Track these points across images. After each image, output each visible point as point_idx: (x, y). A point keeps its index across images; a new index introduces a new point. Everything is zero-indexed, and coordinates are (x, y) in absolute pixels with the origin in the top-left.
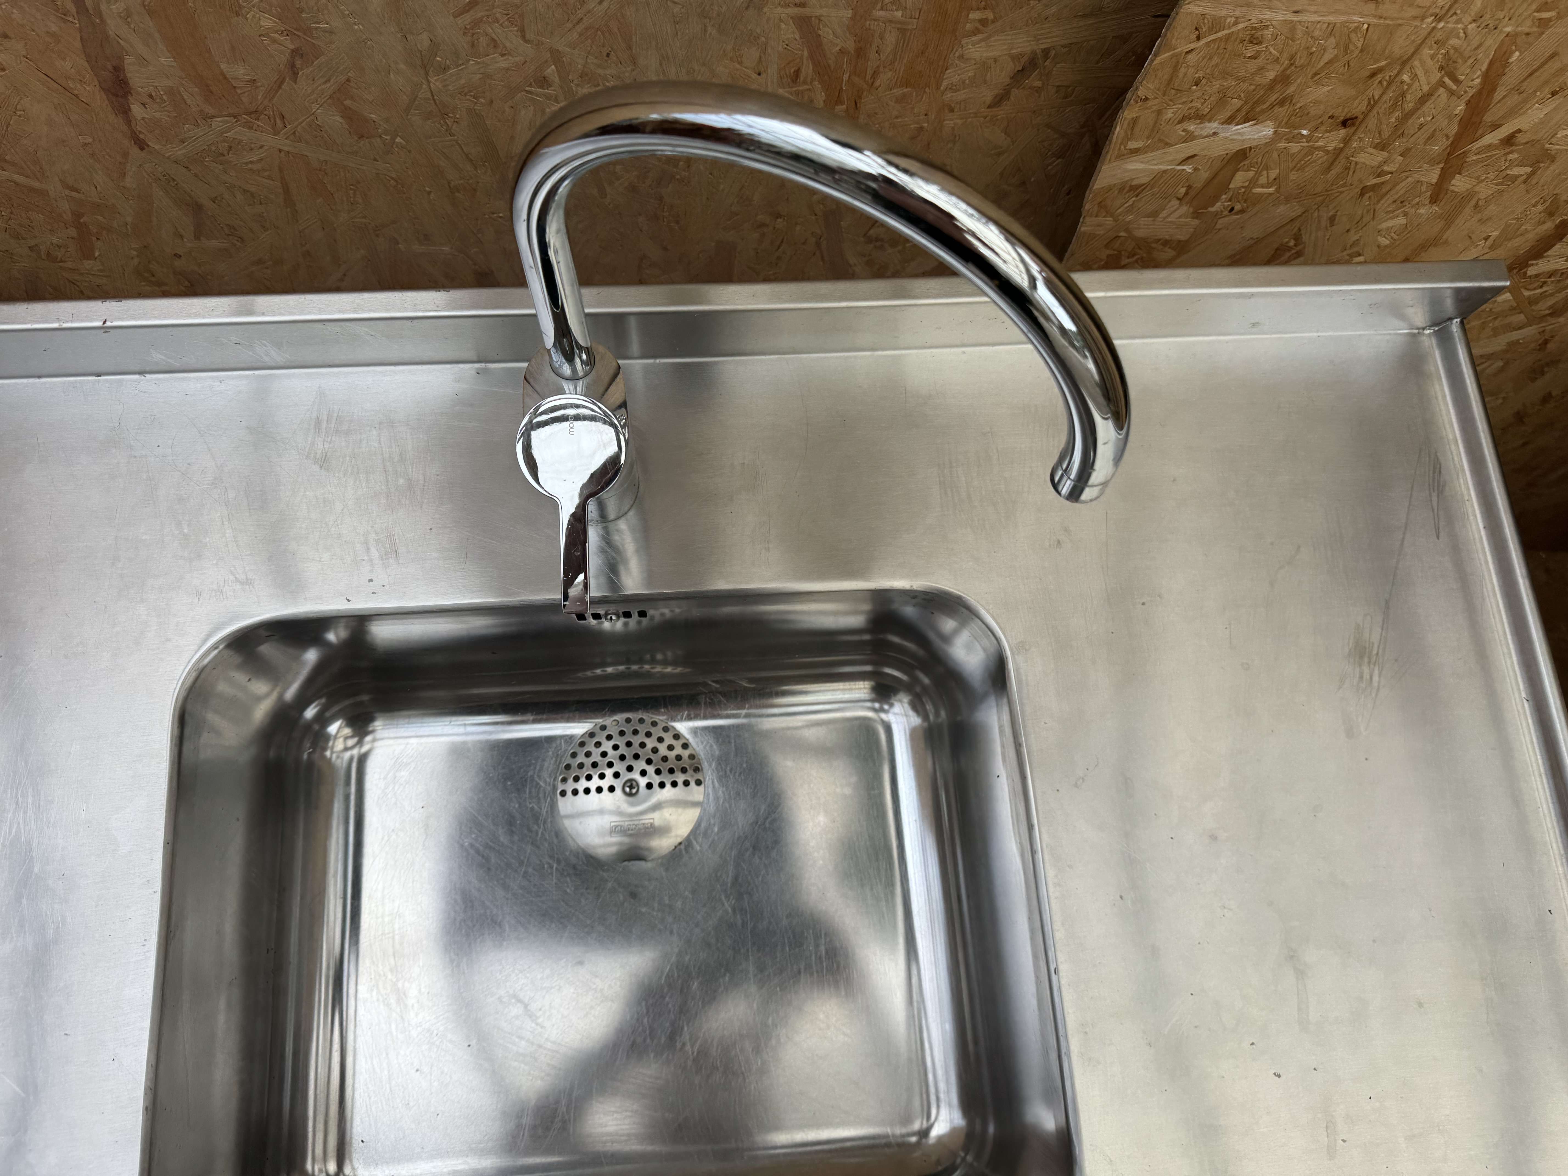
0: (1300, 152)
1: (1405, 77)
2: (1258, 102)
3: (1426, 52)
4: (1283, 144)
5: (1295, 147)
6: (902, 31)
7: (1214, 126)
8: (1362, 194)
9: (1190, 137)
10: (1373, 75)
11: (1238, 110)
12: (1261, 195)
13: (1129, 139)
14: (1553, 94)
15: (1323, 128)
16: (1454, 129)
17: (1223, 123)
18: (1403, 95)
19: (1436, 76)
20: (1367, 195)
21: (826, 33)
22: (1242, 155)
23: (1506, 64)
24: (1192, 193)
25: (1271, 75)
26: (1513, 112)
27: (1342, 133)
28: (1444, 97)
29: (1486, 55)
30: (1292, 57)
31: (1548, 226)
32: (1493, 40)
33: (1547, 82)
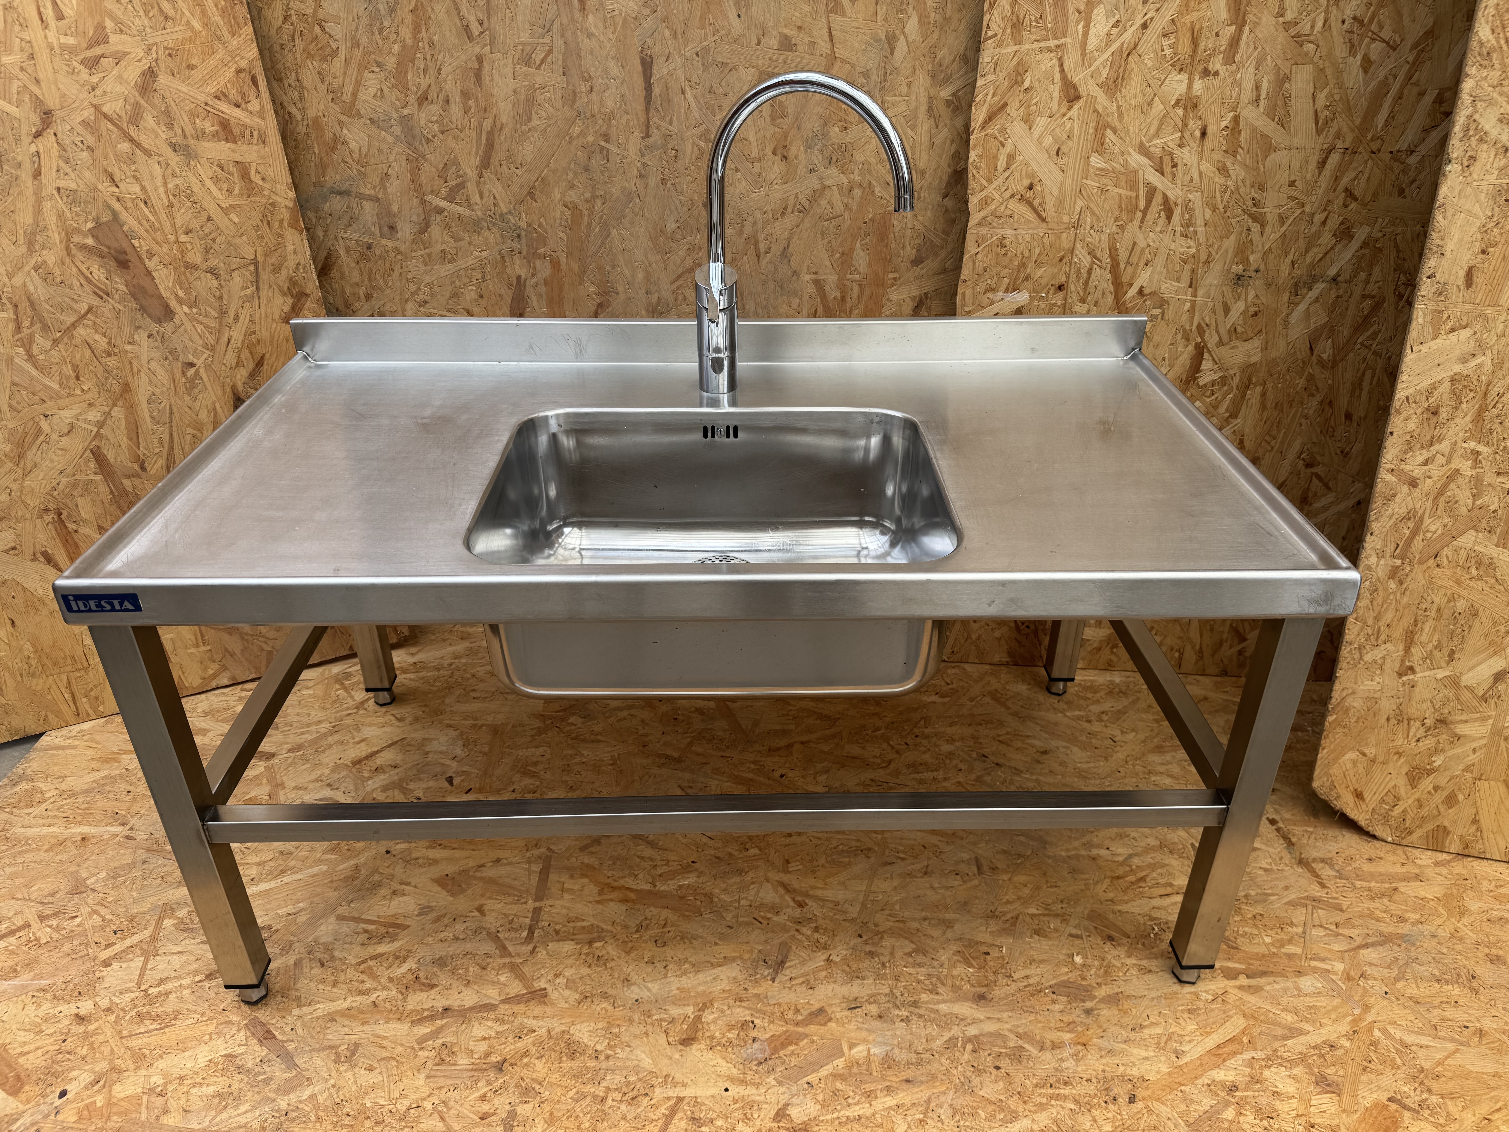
1: (1076, 260)
2: (1016, 279)
3: (1078, 245)
5: (1042, 305)
6: (860, 285)
7: (1001, 294)
9: (992, 302)
10: (1061, 260)
11: (1010, 284)
14: (1146, 265)
15: (1052, 292)
16: (1112, 289)
17: (1004, 293)
18: (1079, 269)
19: (1089, 258)
21: (827, 288)
23: (1116, 250)
25: (1016, 263)
26: (1133, 277)
27: (1061, 295)
28: (1098, 270)
29: (1105, 245)
30: (1022, 253)
31: (1191, 348)
32: (1104, 237)
33: (1139, 258)
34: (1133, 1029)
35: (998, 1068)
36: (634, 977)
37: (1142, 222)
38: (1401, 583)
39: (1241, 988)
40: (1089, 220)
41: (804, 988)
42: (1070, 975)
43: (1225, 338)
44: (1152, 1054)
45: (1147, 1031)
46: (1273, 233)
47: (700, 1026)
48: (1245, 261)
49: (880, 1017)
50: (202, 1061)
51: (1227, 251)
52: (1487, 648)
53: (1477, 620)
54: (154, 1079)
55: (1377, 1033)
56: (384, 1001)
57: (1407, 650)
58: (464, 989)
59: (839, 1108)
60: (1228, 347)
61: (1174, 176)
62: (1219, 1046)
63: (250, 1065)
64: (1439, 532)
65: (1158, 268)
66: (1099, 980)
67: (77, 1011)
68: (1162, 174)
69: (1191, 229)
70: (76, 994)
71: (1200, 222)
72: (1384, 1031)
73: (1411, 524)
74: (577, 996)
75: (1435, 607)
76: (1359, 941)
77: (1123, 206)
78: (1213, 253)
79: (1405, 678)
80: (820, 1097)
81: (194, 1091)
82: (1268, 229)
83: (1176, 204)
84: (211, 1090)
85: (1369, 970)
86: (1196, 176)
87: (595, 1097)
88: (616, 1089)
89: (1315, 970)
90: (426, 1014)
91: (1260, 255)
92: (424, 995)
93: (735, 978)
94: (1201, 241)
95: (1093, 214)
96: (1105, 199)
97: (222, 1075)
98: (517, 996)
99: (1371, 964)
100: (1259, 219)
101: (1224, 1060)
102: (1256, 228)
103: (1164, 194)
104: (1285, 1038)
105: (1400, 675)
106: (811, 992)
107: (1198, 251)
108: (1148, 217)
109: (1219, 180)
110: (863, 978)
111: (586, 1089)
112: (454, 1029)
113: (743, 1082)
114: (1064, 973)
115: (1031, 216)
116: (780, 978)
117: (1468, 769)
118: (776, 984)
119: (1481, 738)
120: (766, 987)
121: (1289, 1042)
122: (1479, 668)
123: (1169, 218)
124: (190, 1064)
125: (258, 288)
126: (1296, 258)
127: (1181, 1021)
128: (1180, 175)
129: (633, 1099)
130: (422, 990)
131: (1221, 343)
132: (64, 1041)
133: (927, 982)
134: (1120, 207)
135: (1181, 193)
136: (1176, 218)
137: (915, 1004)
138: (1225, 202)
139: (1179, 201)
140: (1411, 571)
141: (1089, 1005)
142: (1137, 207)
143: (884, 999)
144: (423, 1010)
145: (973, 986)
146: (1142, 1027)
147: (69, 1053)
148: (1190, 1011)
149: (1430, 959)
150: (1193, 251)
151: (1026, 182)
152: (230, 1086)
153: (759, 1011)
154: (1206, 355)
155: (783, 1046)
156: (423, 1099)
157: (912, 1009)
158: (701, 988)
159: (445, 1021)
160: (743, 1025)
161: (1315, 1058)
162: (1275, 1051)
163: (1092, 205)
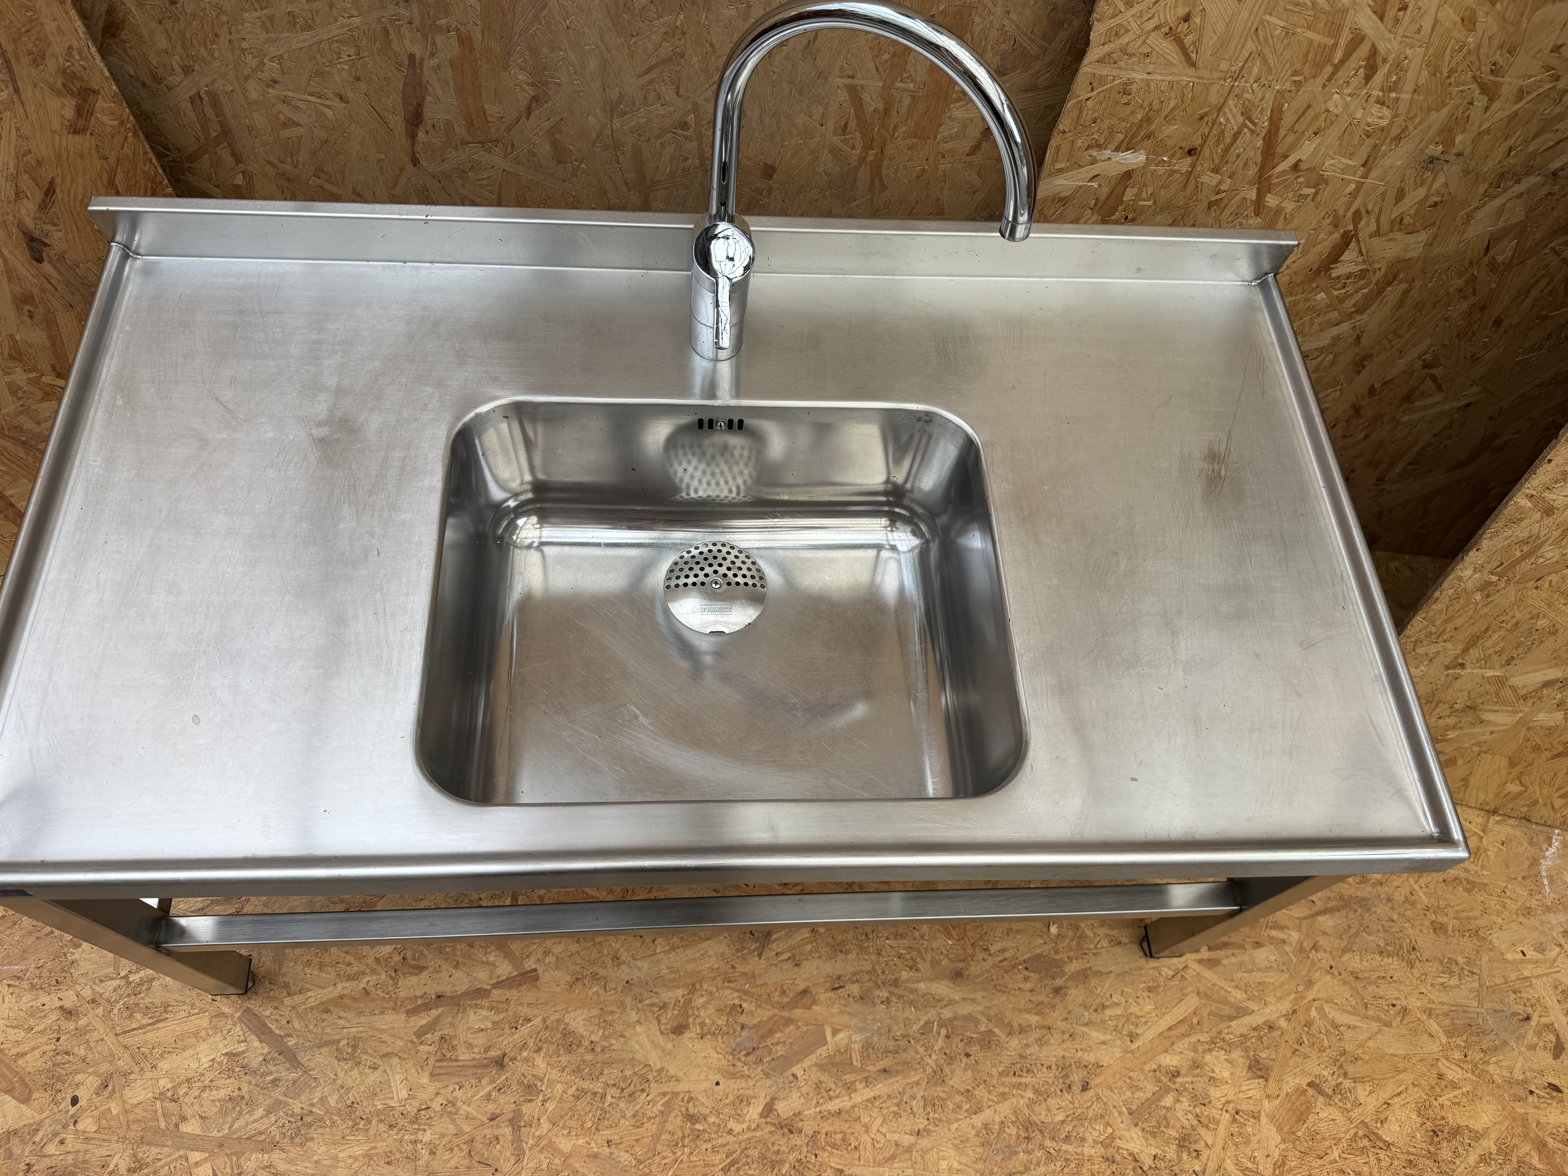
0: (1165, 173)
1: (1222, 120)
2: (1133, 136)
3: (1231, 102)
4: (1153, 168)
5: (1161, 170)
6: (913, 97)
7: (1108, 153)
8: (1209, 208)
9: (1094, 161)
10: (1202, 118)
11: (1122, 141)
12: (1144, 206)
13: (1056, 162)
14: (1315, 134)
15: (1176, 156)
16: (1259, 159)
17: (1113, 151)
18: (1223, 132)
19: (1240, 119)
20: (1213, 209)
21: (866, 97)
22: (1128, 175)
23: (1281, 112)
24: (1100, 205)
25: (1139, 117)
26: (1294, 146)
27: (1189, 160)
28: (1248, 135)
29: (1268, 105)
30: (1150, 105)
31: (1336, 236)
32: (1270, 95)
33: (1309, 125)
34: (1096, 1010)
35: (968, 1055)
36: (624, 955)
37: (1329, 80)
38: (1488, 596)
39: (1200, 962)
40: (1256, 69)
41: (789, 965)
42: (1045, 947)
43: (1385, 228)
44: (1109, 1037)
45: (1108, 1012)
46: (1500, 110)
47: (690, 1012)
48: (1448, 143)
49: (862, 998)
50: (205, 1061)
51: (1430, 127)
52: (1550, 661)
53: (1553, 638)
54: (162, 1082)
55: (1314, 1013)
56: (375, 986)
57: (1465, 650)
58: (454, 971)
59: (821, 1101)
60: (1385, 238)
61: (1397, 21)
62: (1170, 1029)
63: (254, 1064)
64: (1555, 559)
65: (1329, 140)
66: (1071, 954)
67: (61, 1003)
68: (1381, 19)
69: (1393, 95)
70: (54, 982)
71: (1409, 86)
72: (1320, 1010)
73: (1526, 549)
74: (568, 978)
75: (1514, 621)
76: (1319, 905)
77: (1311, 56)
78: (1411, 127)
79: (1451, 671)
80: (804, 1091)
81: (205, 1095)
82: (1496, 105)
83: (1385, 61)
84: (222, 1094)
85: (1321, 941)
86: (1427, 23)
87: (595, 1094)
88: (614, 1085)
89: (1272, 940)
90: (419, 1002)
91: (1472, 135)
92: (414, 979)
93: (722, 954)
94: (1400, 111)
95: (1265, 62)
96: (1289, 44)
97: (230, 1077)
98: (508, 979)
99: (1325, 933)
100: (1490, 92)
101: (1173, 1044)
102: (1481, 101)
103: (1373, 45)
104: (1231, 1018)
105: (1447, 668)
106: (796, 969)
107: (1392, 123)
108: (1340, 74)
109: (1459, 34)
110: (847, 953)
111: (586, 1085)
112: (449, 1020)
113: (733, 1076)
114: (1040, 946)
115: (1175, 56)
116: (768, 953)
117: (1478, 744)
118: (763, 961)
119: (1504, 725)
120: (754, 964)
121: (1234, 1024)
122: (1532, 675)
123: (1368, 78)
124: (194, 1065)
125: (17, 90)
126: (1518, 143)
127: (1141, 1001)
128: (1406, 22)
129: (630, 1095)
130: (412, 974)
131: (1378, 233)
132: (58, 1040)
133: (908, 956)
134: (1306, 56)
135: (1397, 47)
136: (1378, 79)
137: (896, 983)
138: (1453, 64)
139: (1391, 58)
140: (1504, 588)
141: (1059, 982)
142: (1329, 60)
143: (867, 977)
144: (416, 997)
145: (951, 961)
146: (1104, 1007)
147: (67, 1053)
148: (1149, 989)
149: (1380, 928)
150: (1385, 123)
151: (1182, 11)
152: (239, 1089)
153: (747, 993)
154: (1353, 245)
155: (771, 1033)
156: (431, 1100)
157: (892, 989)
158: (690, 967)
159: (440, 1010)
160: (731, 1009)
161: (1253, 1040)
162: (1220, 1032)
163: (1266, 51)
